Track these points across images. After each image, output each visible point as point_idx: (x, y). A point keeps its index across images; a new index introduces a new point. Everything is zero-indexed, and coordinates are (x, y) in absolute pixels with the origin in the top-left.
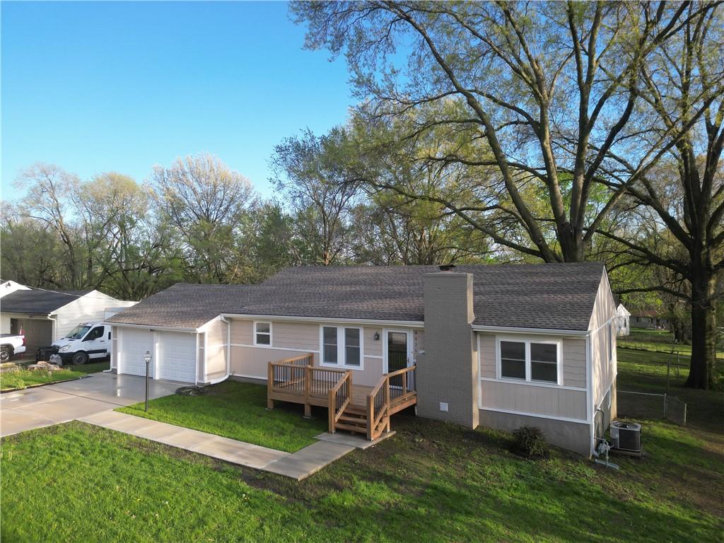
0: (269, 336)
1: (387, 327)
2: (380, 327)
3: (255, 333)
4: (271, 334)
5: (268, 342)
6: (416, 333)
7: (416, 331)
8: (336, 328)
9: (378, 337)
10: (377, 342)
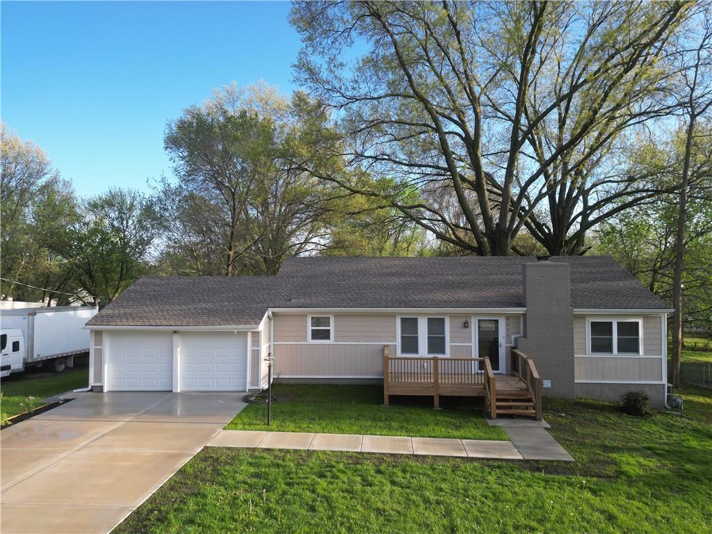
0: (329, 330)
1: (476, 314)
2: (469, 315)
3: (310, 328)
4: (332, 328)
5: (328, 337)
6: (508, 319)
7: (508, 317)
8: (416, 319)
9: (466, 325)
10: (467, 330)
